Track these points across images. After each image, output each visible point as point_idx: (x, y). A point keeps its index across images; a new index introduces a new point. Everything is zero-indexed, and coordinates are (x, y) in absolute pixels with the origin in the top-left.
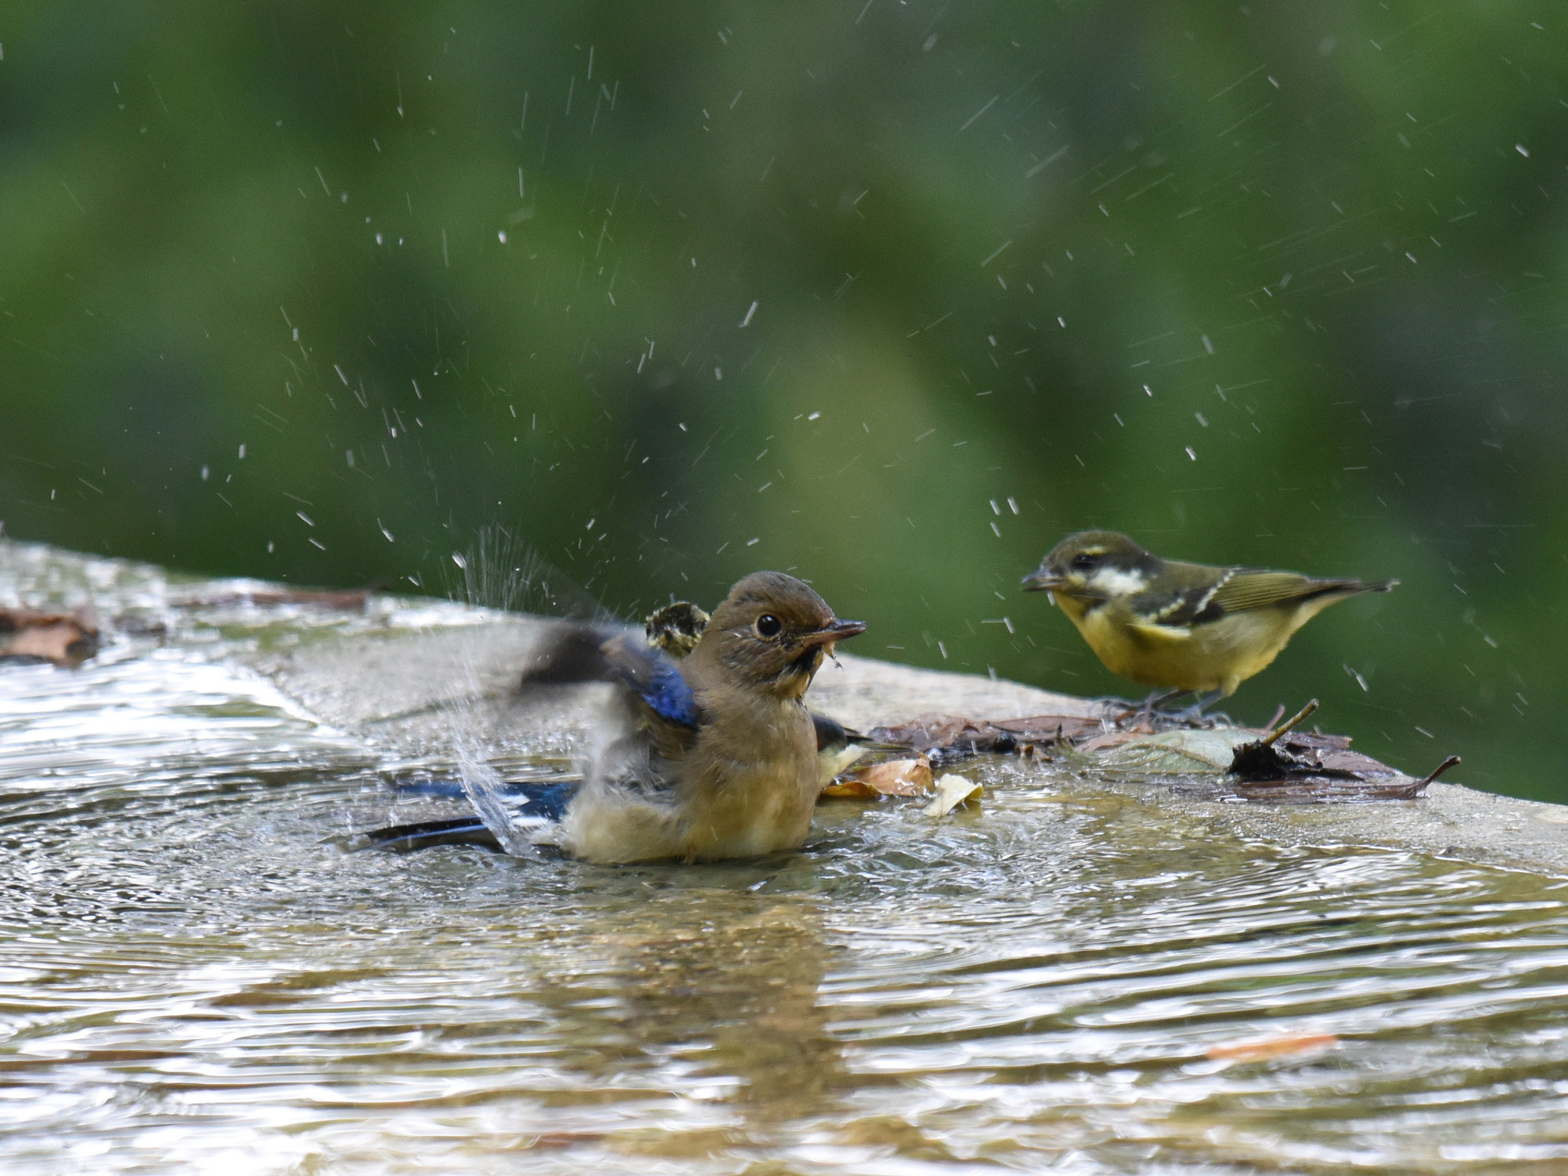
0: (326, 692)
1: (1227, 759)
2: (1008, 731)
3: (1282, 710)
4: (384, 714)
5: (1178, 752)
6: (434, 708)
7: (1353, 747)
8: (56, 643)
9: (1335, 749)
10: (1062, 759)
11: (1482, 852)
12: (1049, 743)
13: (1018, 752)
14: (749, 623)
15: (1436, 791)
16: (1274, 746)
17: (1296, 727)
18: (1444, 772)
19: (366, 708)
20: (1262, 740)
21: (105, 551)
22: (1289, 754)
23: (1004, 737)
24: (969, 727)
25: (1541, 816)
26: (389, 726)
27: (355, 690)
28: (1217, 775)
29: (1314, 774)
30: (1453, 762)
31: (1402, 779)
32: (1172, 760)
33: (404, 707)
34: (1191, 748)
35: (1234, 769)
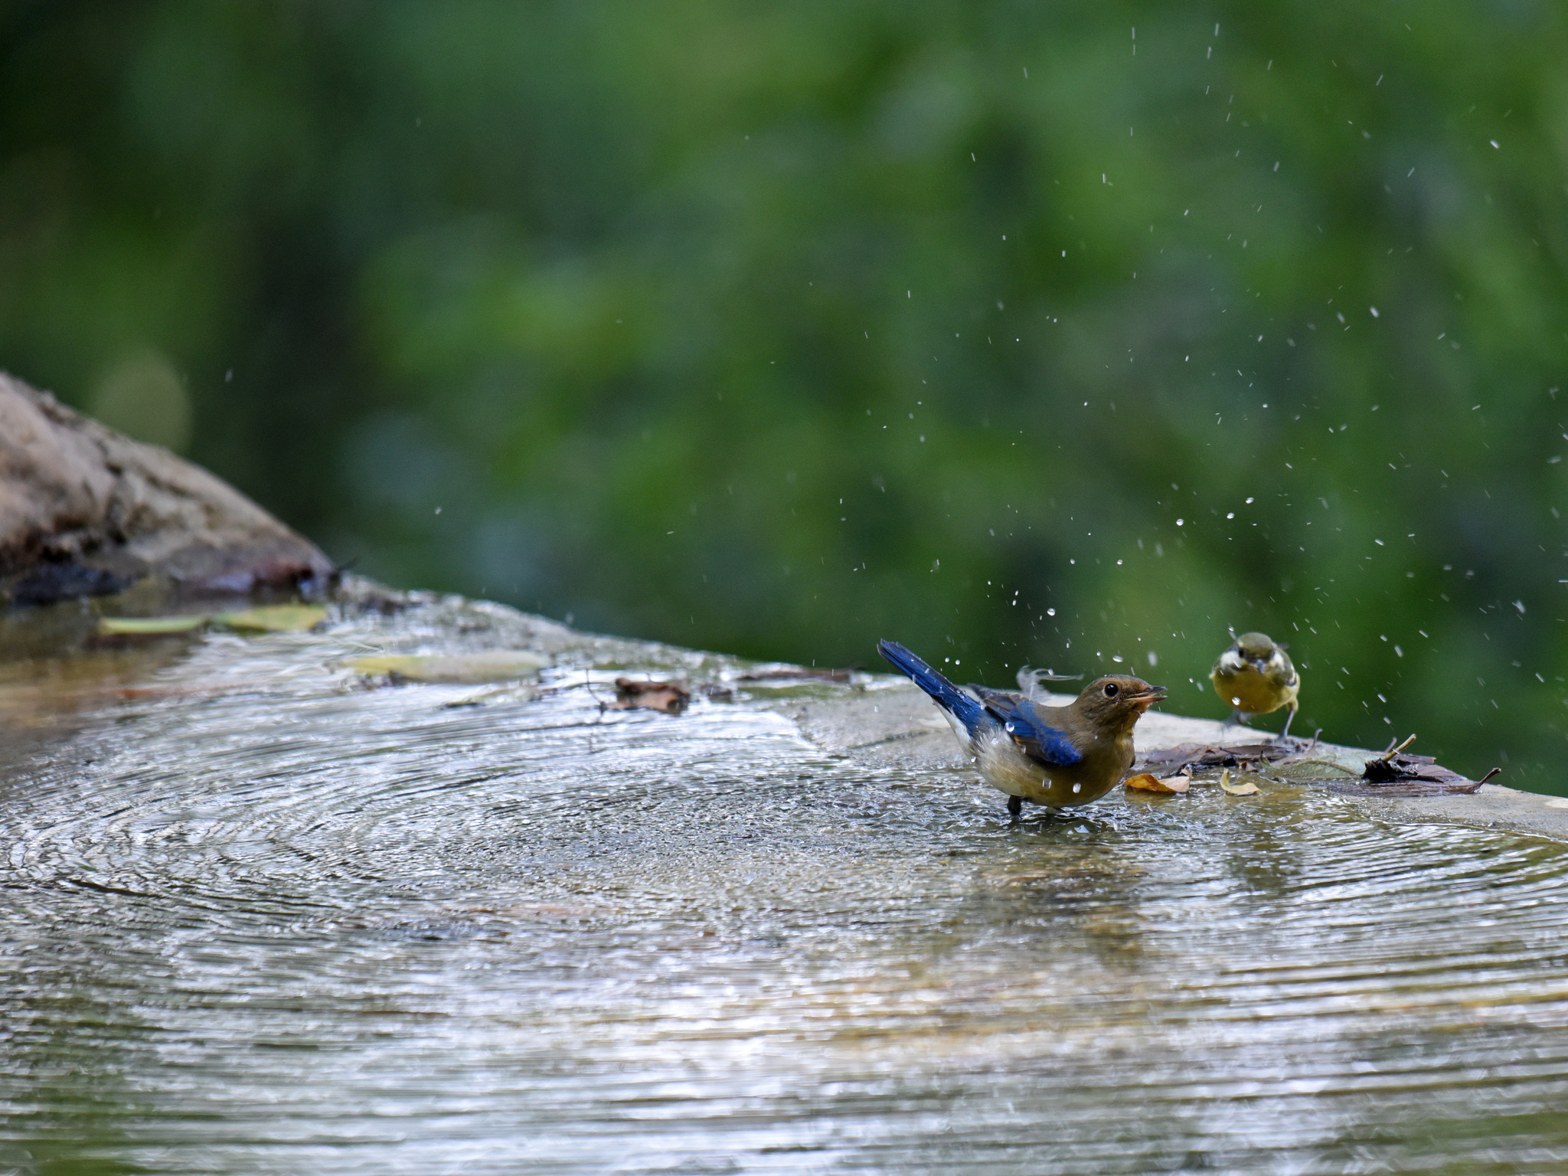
0: (826, 730)
1: (1363, 770)
2: (1232, 753)
3: (1395, 740)
4: (860, 743)
5: (1331, 766)
6: (890, 739)
7: (1437, 762)
8: (663, 699)
9: (1426, 763)
10: (1264, 771)
11: (1513, 825)
12: (1256, 760)
13: (1238, 766)
14: (1100, 690)
15: (1486, 789)
16: (1390, 762)
17: (1402, 751)
18: (1493, 779)
19: (850, 739)
20: (1383, 758)
21: (695, 647)
22: (1398, 766)
23: (1229, 757)
24: (1209, 751)
25: (1548, 804)
26: (864, 750)
27: (842, 729)
28: (1356, 779)
29: (1415, 779)
30: (1497, 771)
31: (1465, 782)
32: (1328, 770)
33: (873, 740)
34: (1340, 763)
35: (1365, 777)
